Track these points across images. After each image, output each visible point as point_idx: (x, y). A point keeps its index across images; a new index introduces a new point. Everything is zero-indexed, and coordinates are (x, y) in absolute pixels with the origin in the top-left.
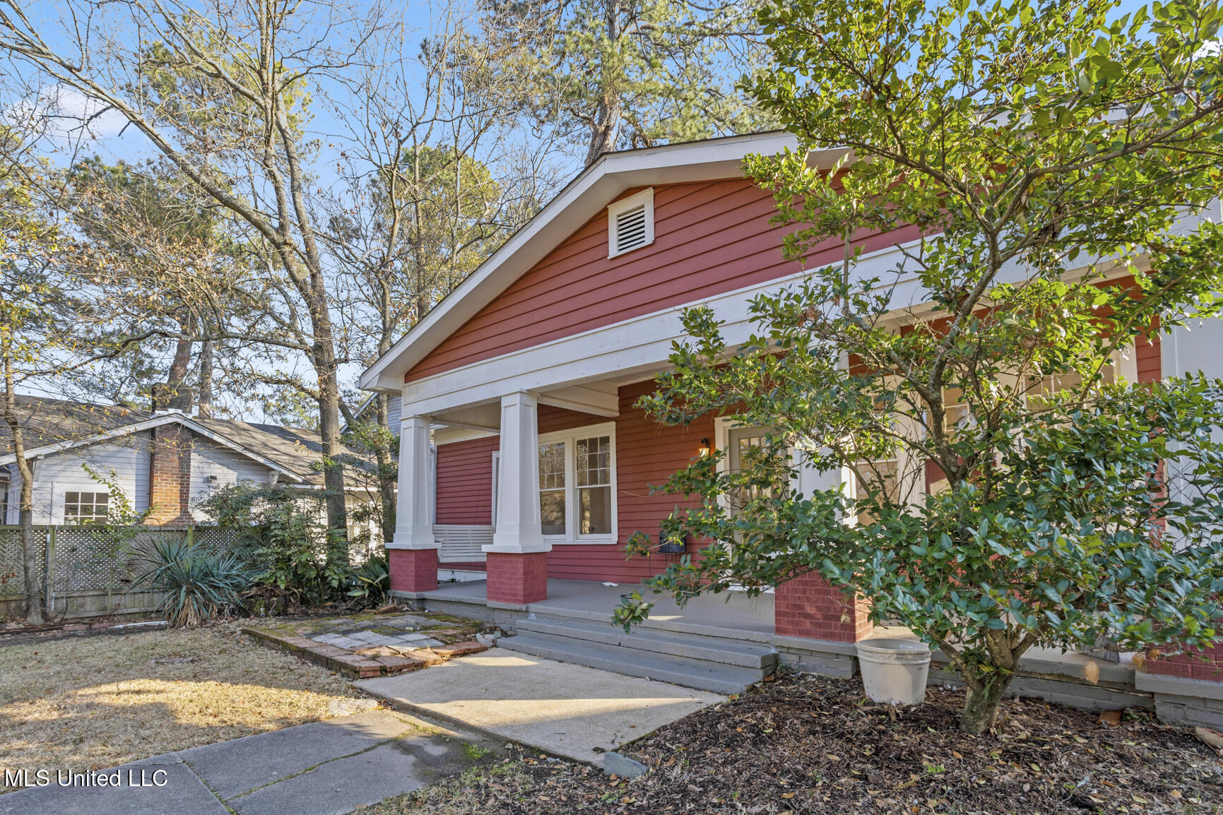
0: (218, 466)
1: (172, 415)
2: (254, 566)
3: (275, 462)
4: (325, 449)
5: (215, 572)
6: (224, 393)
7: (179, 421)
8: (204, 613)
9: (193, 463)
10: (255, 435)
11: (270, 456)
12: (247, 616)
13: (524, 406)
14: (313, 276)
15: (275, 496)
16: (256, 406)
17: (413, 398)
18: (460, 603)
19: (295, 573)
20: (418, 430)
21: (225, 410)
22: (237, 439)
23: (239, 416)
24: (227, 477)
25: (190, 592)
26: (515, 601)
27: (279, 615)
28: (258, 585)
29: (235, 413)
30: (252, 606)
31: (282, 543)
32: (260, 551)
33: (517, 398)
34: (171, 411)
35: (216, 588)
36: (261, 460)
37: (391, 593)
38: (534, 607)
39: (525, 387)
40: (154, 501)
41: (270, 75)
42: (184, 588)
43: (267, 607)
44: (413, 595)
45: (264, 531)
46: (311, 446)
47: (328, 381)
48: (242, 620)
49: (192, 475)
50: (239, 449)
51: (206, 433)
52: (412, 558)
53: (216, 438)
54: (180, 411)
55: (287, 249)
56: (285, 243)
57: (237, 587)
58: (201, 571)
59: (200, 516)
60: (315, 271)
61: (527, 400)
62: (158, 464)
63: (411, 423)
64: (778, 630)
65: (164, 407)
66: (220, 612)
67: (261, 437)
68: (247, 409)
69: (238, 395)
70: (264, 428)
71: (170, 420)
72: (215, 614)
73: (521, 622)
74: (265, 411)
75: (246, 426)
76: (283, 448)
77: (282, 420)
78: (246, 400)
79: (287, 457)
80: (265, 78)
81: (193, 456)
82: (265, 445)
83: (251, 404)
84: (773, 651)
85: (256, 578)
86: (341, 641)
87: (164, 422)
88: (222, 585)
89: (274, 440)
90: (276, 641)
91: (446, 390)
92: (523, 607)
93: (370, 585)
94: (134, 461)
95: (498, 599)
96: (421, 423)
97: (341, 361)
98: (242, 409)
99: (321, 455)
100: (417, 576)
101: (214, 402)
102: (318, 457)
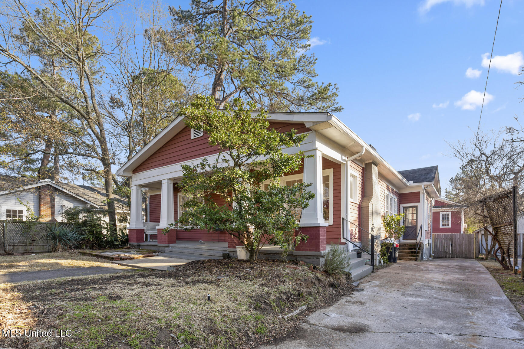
0: (65, 201)
1: (46, 182)
2: (81, 234)
3: (88, 200)
4: (107, 196)
5: (68, 234)
6: (65, 171)
7: (50, 184)
8: (65, 247)
9: (56, 200)
10: (80, 190)
11: (86, 198)
12: (80, 249)
13: (168, 183)
14: (101, 131)
15: (88, 211)
16: (80, 177)
17: (135, 179)
18: (150, 245)
19: (96, 236)
20: (137, 190)
21: (66, 179)
22: (72, 191)
23: (72, 181)
24: (70, 205)
25: (60, 241)
26: (165, 243)
27: (90, 249)
28: (83, 240)
29: (70, 180)
30: (81, 246)
31: (91, 226)
32: (83, 229)
33: (166, 181)
34: (46, 180)
35: (68, 240)
36: (82, 199)
37: (129, 243)
38: (171, 245)
39: (169, 177)
40: (41, 214)
41: (81, 54)
42: (58, 239)
43: (86, 247)
44: (136, 243)
45: (85, 223)
46: (102, 194)
47: (107, 172)
48: (77, 250)
49: (55, 204)
50: (74, 195)
51: (60, 189)
52: (135, 231)
53: (64, 190)
54: (50, 180)
55: (90, 121)
56: (89, 118)
57: (76, 240)
58: (63, 234)
59: (60, 219)
60: (101, 129)
61: (170, 181)
62: (42, 200)
63: (135, 187)
64: (229, 247)
65: (44, 178)
66: (70, 248)
67: (82, 190)
68: (76, 178)
69: (72, 172)
70: (83, 187)
71: (46, 183)
72: (68, 248)
73: (166, 249)
74: (83, 179)
75: (76, 186)
76: (91, 195)
77: (92, 183)
78: (75, 174)
79: (93, 199)
80: (79, 55)
81: (56, 197)
82: (84, 194)
83: (77, 176)
84: (228, 253)
85: (82, 237)
86: (110, 254)
87: (43, 184)
88: (71, 239)
89: (88, 192)
90: (89, 254)
91: (146, 177)
92: (168, 245)
93: (121, 241)
94: (33, 198)
95: (161, 243)
96: (138, 187)
97: (112, 163)
98: (74, 179)
99: (106, 198)
100: (137, 238)
101: (61, 175)
102: (104, 198)
